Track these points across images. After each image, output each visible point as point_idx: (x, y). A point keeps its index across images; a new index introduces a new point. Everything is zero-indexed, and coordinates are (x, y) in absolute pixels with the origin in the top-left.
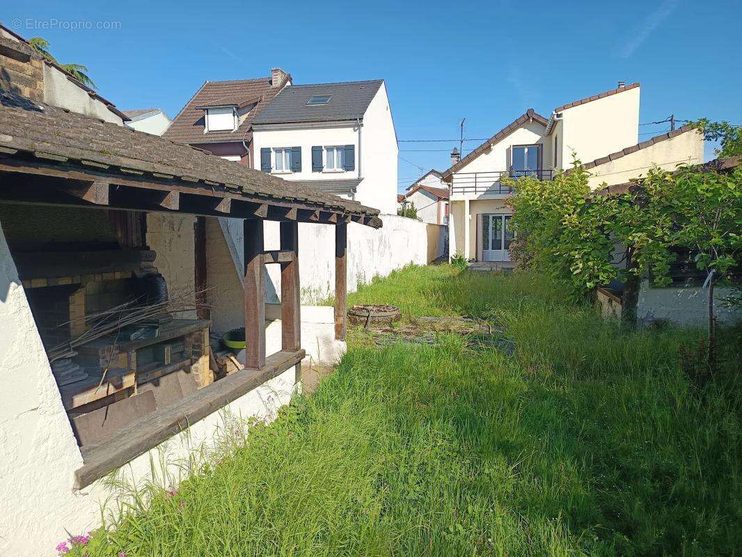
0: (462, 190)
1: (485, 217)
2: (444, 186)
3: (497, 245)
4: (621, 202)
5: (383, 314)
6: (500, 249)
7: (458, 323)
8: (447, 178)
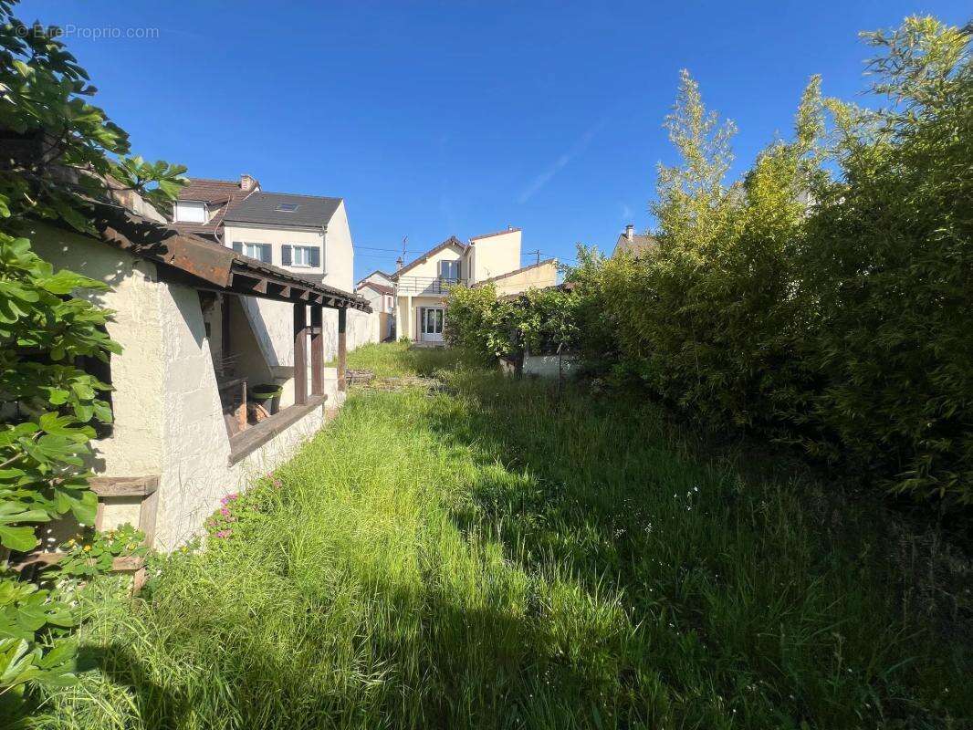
0: (405, 288)
1: (423, 310)
2: (391, 284)
3: (430, 330)
4: (515, 305)
5: (363, 375)
6: (433, 332)
7: (416, 381)
8: (395, 279)
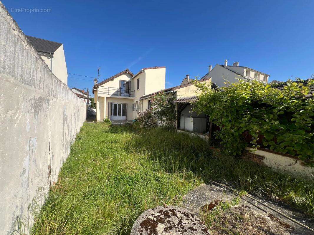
0: (102, 93)
6: (116, 115)
